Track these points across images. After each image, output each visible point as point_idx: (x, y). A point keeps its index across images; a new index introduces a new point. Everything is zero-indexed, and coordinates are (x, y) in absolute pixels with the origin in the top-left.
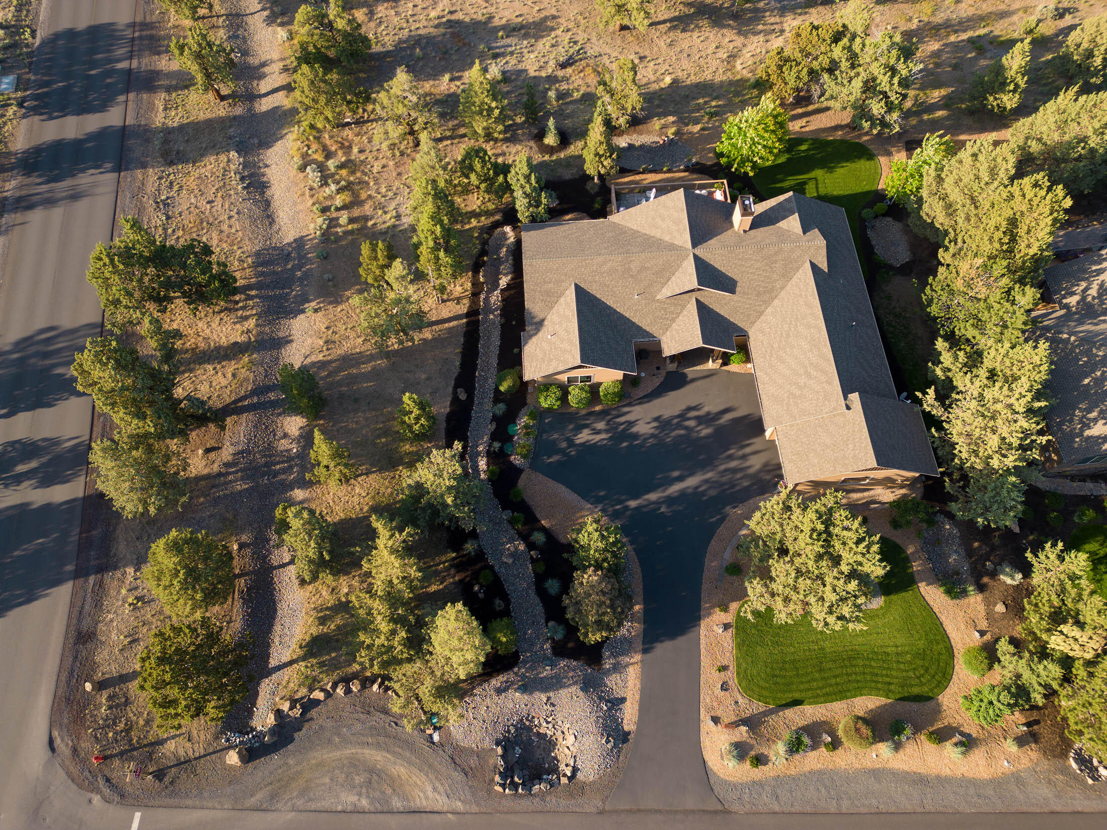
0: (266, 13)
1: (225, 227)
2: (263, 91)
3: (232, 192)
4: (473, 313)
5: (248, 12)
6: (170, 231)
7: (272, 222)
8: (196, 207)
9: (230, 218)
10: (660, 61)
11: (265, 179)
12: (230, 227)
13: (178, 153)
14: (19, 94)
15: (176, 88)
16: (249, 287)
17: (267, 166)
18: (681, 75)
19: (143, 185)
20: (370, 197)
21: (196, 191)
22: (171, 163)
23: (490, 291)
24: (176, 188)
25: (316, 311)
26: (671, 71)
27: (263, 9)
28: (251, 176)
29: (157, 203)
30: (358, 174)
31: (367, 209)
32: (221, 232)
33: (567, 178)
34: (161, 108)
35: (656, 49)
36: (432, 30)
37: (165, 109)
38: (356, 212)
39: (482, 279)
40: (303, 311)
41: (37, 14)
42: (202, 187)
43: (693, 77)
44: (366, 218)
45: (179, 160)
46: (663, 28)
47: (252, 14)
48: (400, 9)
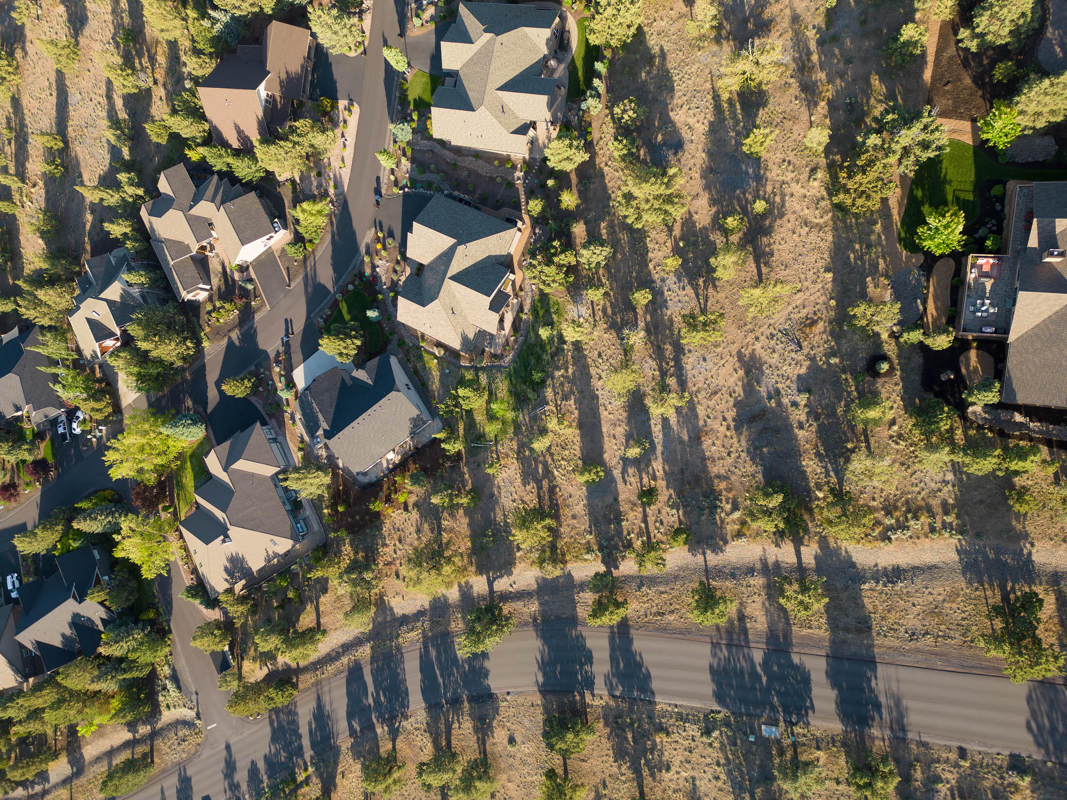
0: (708, 552)
1: (941, 598)
2: (795, 560)
3: (905, 591)
4: (1049, 443)
5: (703, 564)
6: (940, 633)
7: (935, 567)
8: (918, 615)
9: (930, 593)
10: (803, 276)
11: (890, 568)
12: (940, 594)
13: (860, 623)
14: (782, 724)
15: (787, 618)
16: (1003, 588)
17: (876, 565)
18: (821, 264)
19: (890, 648)
20: (923, 499)
21: (903, 613)
22: (870, 628)
23: (1028, 428)
24: (895, 626)
25: (1032, 545)
26: (815, 271)
27: (704, 554)
28: (887, 576)
29: (912, 640)
30: (900, 504)
31: (935, 503)
32: (944, 600)
33: (922, 361)
34: (809, 630)
35: (789, 278)
36: (743, 438)
37: (810, 628)
38: (938, 510)
39: (1018, 433)
40: (1030, 554)
41: (692, 708)
42: (898, 609)
43: (825, 256)
44: (944, 504)
45: (867, 622)
46: (764, 270)
47: (706, 561)
48: (716, 456)
